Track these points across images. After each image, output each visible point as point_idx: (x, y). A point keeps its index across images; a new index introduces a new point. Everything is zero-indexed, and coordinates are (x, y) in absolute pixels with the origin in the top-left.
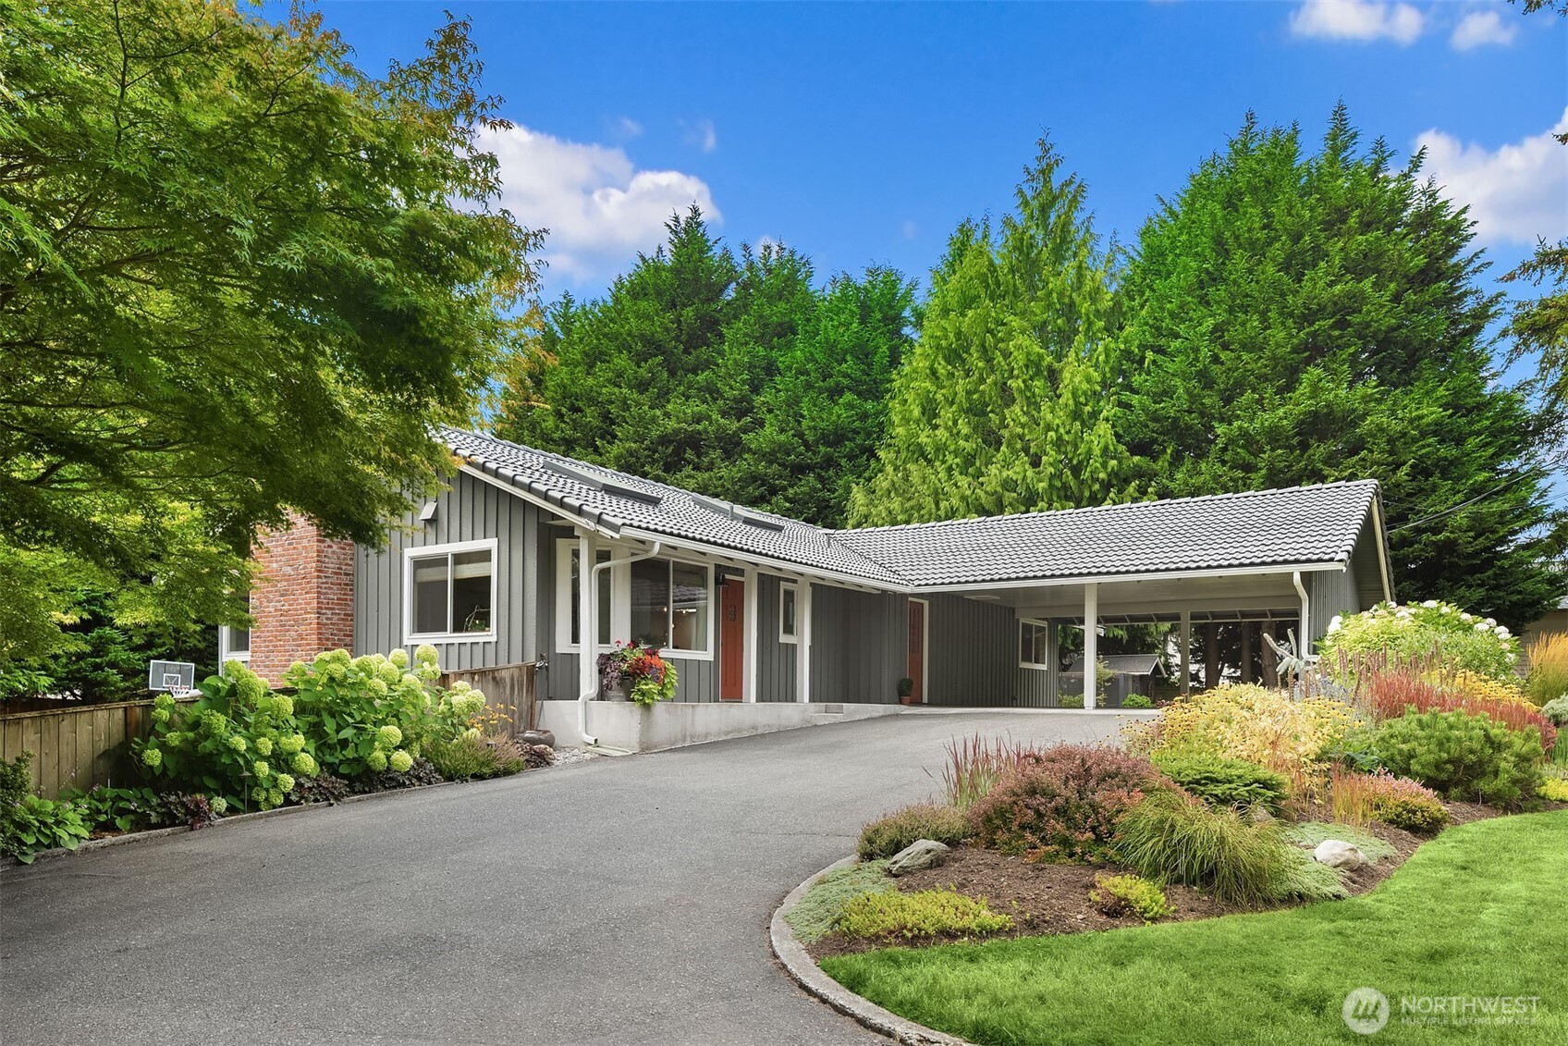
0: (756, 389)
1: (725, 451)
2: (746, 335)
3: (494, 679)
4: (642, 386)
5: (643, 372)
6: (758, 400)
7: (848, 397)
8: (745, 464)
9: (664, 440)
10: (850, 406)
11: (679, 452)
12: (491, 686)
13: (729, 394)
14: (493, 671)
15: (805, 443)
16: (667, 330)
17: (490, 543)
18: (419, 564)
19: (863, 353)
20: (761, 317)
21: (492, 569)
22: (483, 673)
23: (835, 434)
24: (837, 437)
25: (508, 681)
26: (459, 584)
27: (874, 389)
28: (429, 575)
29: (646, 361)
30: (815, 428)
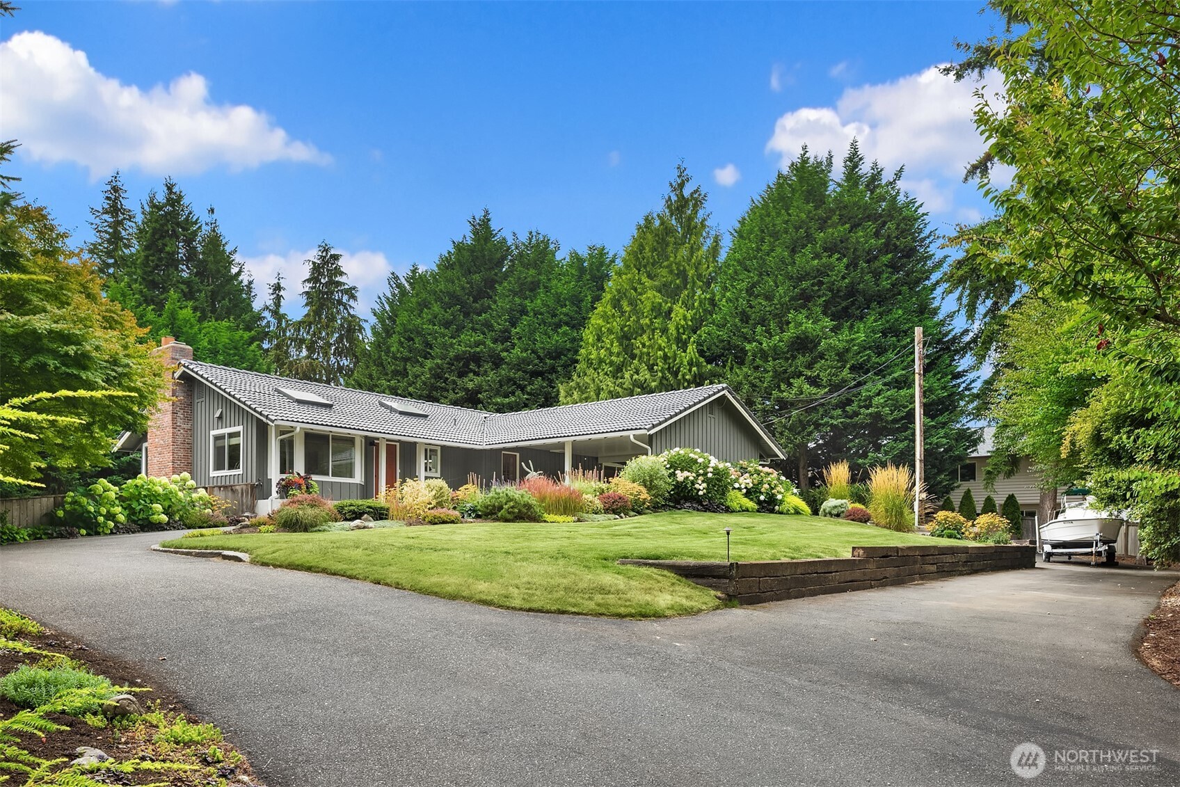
0: (514, 325)
1: (494, 363)
2: (509, 290)
3: (232, 490)
4: (447, 324)
5: (448, 316)
6: (514, 331)
7: (565, 328)
8: (504, 371)
9: (458, 358)
10: (565, 334)
11: (466, 365)
12: (230, 494)
13: (497, 327)
14: (231, 486)
15: (539, 357)
16: (463, 288)
17: (239, 428)
18: (217, 438)
19: (576, 300)
20: (519, 278)
21: (240, 440)
22: (225, 487)
23: (556, 352)
24: (556, 354)
25: (240, 491)
26: (230, 446)
27: (579, 323)
28: (220, 443)
29: (450, 309)
30: (543, 348)
